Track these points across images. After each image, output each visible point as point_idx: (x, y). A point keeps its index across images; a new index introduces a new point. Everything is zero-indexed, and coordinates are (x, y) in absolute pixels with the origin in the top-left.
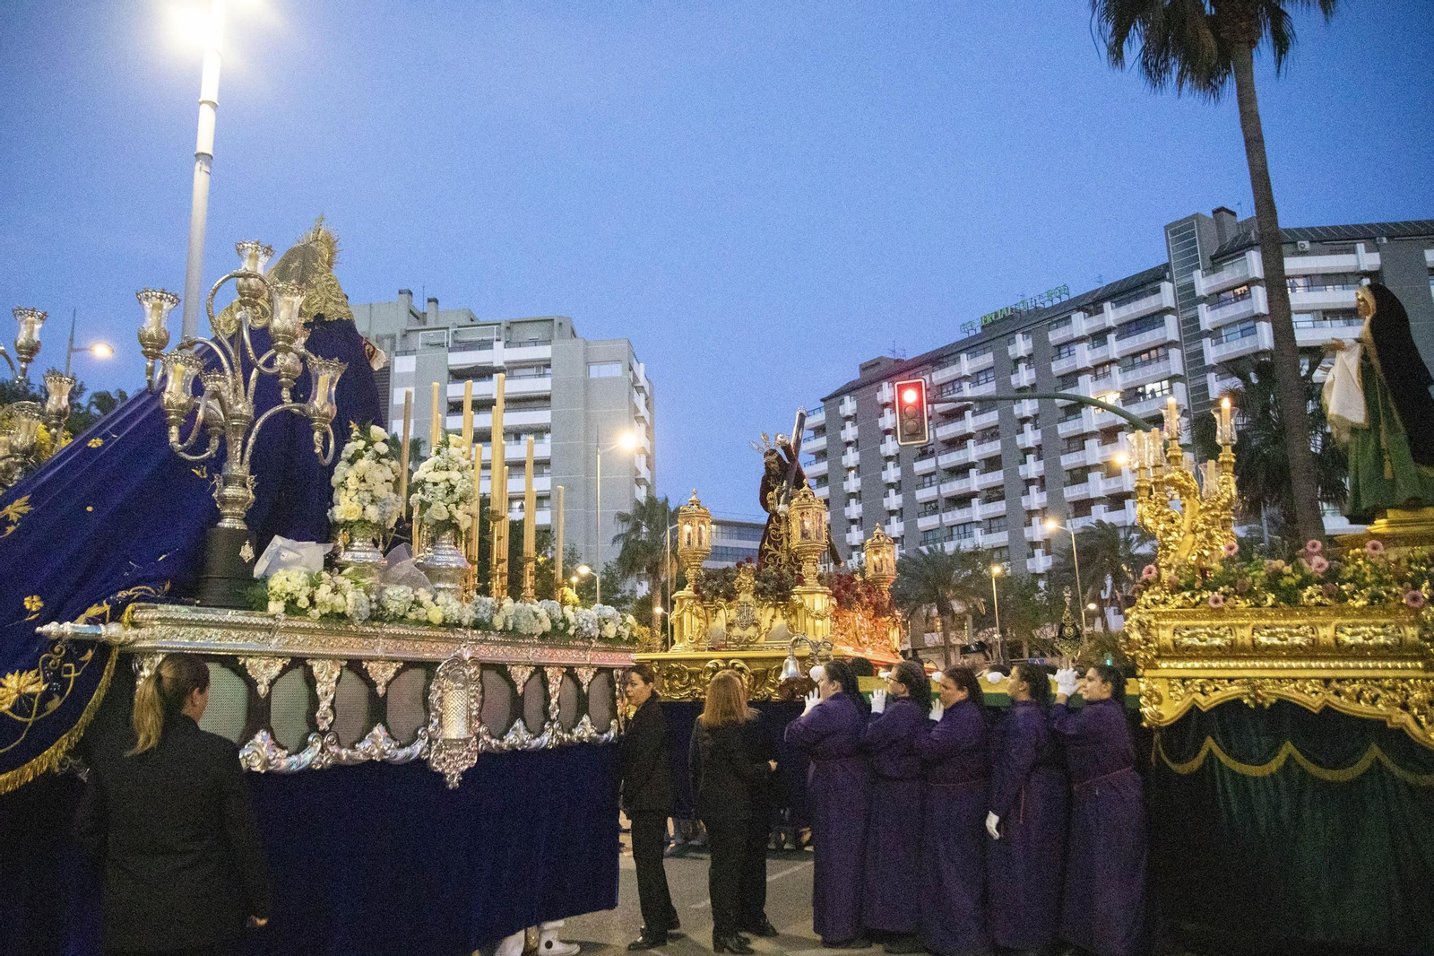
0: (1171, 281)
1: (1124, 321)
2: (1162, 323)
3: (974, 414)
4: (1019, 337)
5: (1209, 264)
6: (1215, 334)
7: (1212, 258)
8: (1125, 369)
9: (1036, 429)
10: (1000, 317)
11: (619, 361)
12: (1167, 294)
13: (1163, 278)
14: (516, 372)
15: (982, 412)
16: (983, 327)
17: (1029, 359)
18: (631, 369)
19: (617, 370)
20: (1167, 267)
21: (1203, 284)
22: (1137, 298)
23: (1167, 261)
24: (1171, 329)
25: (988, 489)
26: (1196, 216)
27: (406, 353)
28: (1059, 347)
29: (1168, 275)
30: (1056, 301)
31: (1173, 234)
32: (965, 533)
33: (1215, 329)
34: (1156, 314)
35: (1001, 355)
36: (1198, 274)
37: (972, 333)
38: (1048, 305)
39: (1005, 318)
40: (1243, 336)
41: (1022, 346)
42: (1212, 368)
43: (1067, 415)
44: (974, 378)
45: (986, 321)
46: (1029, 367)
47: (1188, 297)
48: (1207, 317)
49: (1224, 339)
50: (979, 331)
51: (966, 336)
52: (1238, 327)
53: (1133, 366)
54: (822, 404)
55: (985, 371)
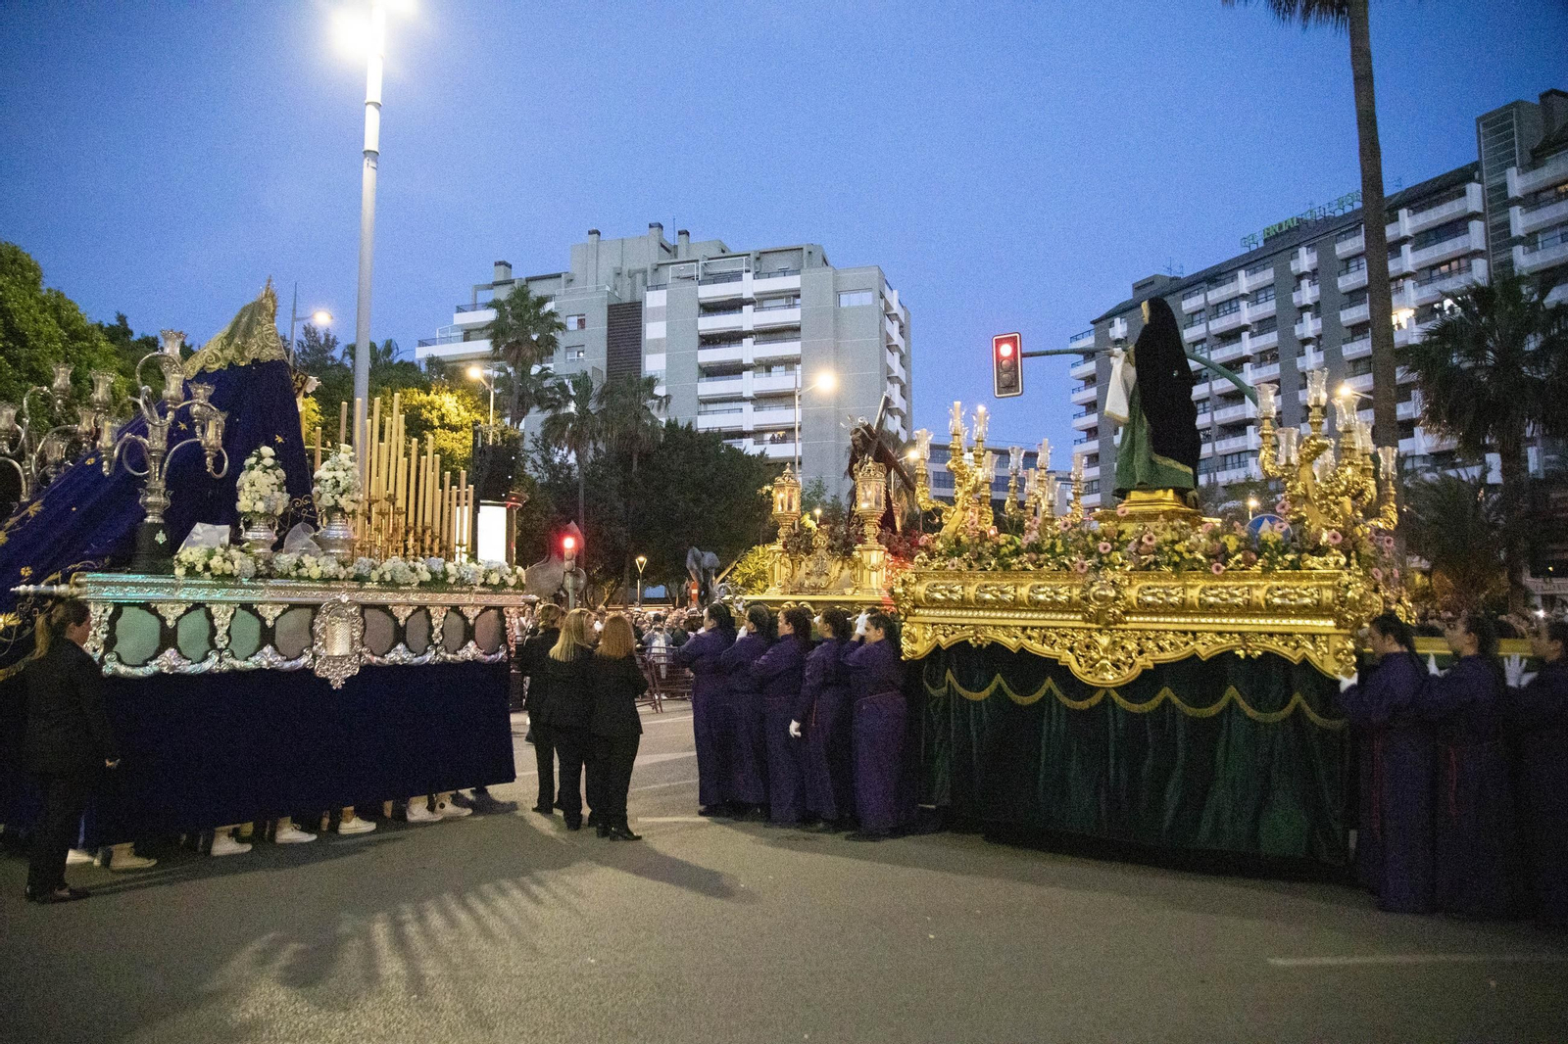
0: (1479, 182)
1: (1424, 229)
2: (1466, 231)
3: (1252, 335)
4: (1303, 251)
5: (1528, 158)
6: (1530, 240)
7: (1533, 152)
8: (1421, 283)
9: (1319, 350)
10: (1284, 229)
11: (870, 289)
12: (1474, 197)
13: (1470, 179)
14: (767, 304)
15: (1261, 333)
16: (1265, 241)
17: (1313, 275)
18: (882, 296)
19: (867, 299)
20: (1476, 166)
21: (1517, 183)
22: (1439, 202)
23: (1477, 159)
24: (1476, 236)
26: (1516, 104)
27: (657, 287)
28: (1347, 260)
29: (1477, 175)
30: (1348, 209)
31: (1485, 125)
32: (1239, 462)
33: (1529, 235)
34: (1460, 220)
35: (1283, 272)
36: (1512, 174)
37: (1254, 247)
38: (1339, 213)
39: (1290, 230)
40: (1563, 242)
41: (1305, 260)
42: (1524, 280)
43: (1354, 335)
44: (1253, 297)
45: (1268, 234)
46: (1313, 282)
47: (1499, 200)
48: (1520, 221)
49: (1540, 245)
50: (1261, 244)
51: (1247, 250)
52: (1558, 232)
53: (1431, 280)
54: (1092, 326)
55: (1265, 289)
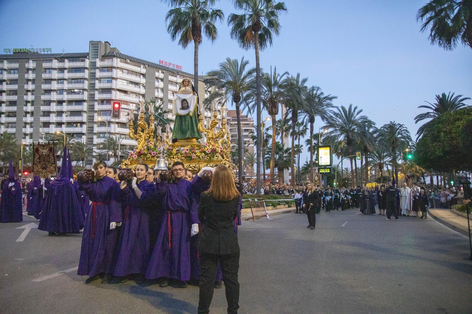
0: (89, 59)
1: (71, 67)
2: (84, 72)
3: (7, 84)
4: (31, 61)
5: (101, 58)
6: (100, 79)
7: (102, 56)
8: (69, 83)
9: (32, 95)
10: (22, 51)
12: (87, 63)
13: (86, 57)
15: (10, 84)
16: (14, 53)
17: (33, 70)
20: (88, 54)
21: (99, 63)
22: (76, 61)
23: (88, 52)
24: (86, 74)
25: (9, 112)
26: (100, 42)
28: (46, 69)
29: (88, 57)
30: (46, 53)
31: (92, 44)
33: (100, 78)
34: (82, 68)
35: (22, 66)
36: (98, 60)
37: (8, 53)
38: (43, 53)
39: (24, 52)
40: (108, 83)
41: (31, 65)
42: (97, 90)
43: (45, 93)
44: (9, 71)
45: (16, 51)
46: (33, 73)
47: (93, 65)
48: (98, 74)
49: (102, 82)
50: (12, 53)
51: (5, 54)
52: (107, 80)
53: (72, 83)
55: (14, 69)
